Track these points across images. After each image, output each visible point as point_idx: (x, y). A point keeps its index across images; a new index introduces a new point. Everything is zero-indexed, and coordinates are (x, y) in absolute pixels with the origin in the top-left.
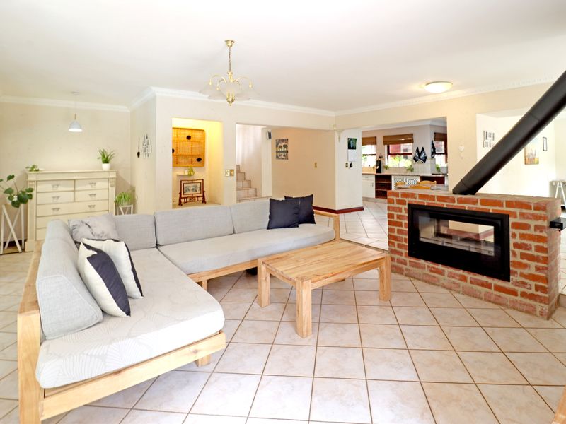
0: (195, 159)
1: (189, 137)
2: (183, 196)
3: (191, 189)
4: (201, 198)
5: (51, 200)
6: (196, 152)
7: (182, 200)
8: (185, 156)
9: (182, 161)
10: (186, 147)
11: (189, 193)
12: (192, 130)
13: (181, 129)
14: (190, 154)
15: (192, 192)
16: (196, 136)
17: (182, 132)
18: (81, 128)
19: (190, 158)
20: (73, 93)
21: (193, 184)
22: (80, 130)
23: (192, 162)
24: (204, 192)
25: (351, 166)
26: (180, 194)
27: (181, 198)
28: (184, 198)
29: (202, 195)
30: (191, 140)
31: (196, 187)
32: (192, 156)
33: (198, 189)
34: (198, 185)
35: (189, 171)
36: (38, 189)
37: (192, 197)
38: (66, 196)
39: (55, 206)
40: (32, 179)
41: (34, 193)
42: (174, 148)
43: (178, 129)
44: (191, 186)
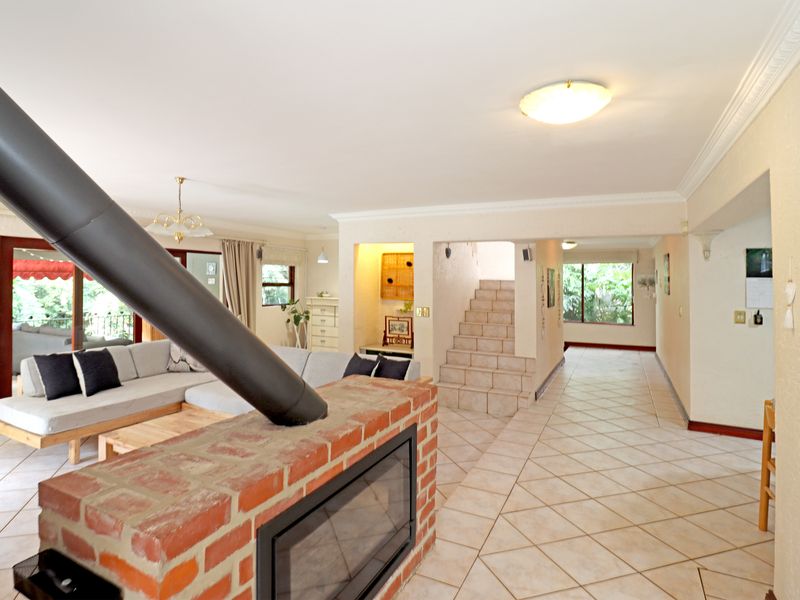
1: (409, 264)
2: (388, 335)
3: (397, 327)
4: (410, 342)
5: (319, 323)
7: (387, 340)
8: (405, 288)
9: (402, 293)
10: (404, 277)
11: (394, 332)
13: (401, 254)
14: (411, 284)
15: (398, 332)
17: (402, 258)
18: (325, 259)
19: (410, 291)
21: (398, 323)
22: (326, 262)
24: (412, 334)
25: (758, 320)
26: (385, 332)
27: (385, 337)
29: (410, 337)
30: (411, 267)
31: (403, 326)
33: (405, 329)
34: (406, 324)
35: (406, 305)
36: (313, 312)
37: (398, 338)
38: (330, 321)
39: (323, 328)
40: (309, 303)
41: (310, 316)
42: (393, 278)
43: (397, 254)
44: (397, 324)
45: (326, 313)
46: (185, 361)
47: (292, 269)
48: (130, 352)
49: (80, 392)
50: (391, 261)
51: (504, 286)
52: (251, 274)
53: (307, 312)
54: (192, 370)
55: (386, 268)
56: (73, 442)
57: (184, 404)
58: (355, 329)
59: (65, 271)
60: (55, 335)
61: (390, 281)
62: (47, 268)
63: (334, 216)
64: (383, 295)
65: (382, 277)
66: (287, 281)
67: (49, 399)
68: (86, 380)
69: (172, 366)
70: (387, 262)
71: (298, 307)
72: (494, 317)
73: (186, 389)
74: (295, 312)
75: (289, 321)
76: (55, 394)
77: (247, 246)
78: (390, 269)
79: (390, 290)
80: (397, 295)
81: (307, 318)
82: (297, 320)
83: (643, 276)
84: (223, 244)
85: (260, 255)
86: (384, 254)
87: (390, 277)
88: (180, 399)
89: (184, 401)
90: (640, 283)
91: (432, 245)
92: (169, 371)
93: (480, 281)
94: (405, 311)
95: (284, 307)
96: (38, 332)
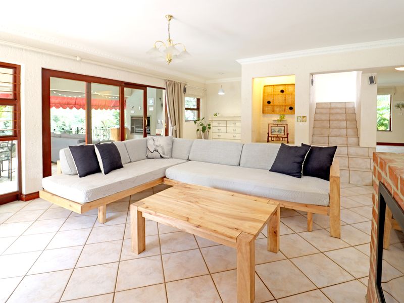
0: (287, 108)
1: (282, 91)
2: (270, 135)
3: (277, 130)
4: (286, 139)
5: (217, 131)
6: (289, 103)
7: (270, 138)
8: (279, 106)
9: (277, 109)
10: (280, 99)
11: (275, 133)
12: (285, 85)
13: (276, 85)
14: (283, 104)
15: (278, 134)
16: (288, 90)
17: (277, 88)
18: (224, 92)
19: (283, 108)
20: (220, 73)
22: (223, 94)
23: (285, 110)
24: (288, 134)
26: (268, 133)
27: (268, 137)
28: (271, 137)
29: (286, 136)
30: (284, 93)
31: (281, 129)
32: (285, 106)
33: (283, 131)
34: (283, 128)
35: (281, 116)
36: (213, 124)
37: (278, 137)
38: (223, 130)
39: (219, 134)
40: (210, 119)
41: (211, 126)
42: (270, 100)
43: (274, 85)
44: (277, 129)
45: (221, 125)
46: (157, 151)
47: (198, 100)
48: (125, 145)
49: (100, 171)
50: (270, 90)
51: (333, 106)
52: (180, 102)
53: (209, 125)
54: (161, 157)
55: (266, 95)
56: (101, 208)
57: (165, 179)
58: (252, 131)
59: (70, 104)
60: (71, 138)
61: (269, 102)
62: (62, 102)
63: (239, 61)
64: (264, 112)
65: (263, 100)
66: (196, 107)
67: (80, 177)
68: (103, 163)
69: (150, 155)
70: (267, 91)
71: (203, 122)
72: (334, 124)
73: (165, 169)
74: (202, 125)
75: (198, 130)
76: (84, 173)
77: (178, 85)
78: (268, 95)
79: (270, 108)
80: (273, 111)
81: (210, 128)
82: (204, 129)
83: (398, 102)
84: (166, 83)
85: (185, 90)
86: (265, 86)
87: (268, 100)
88: (163, 176)
89: (165, 177)
90: (396, 106)
91: (309, 74)
92: (148, 158)
93: (317, 103)
94: (280, 121)
95: (195, 122)
96: (60, 137)
